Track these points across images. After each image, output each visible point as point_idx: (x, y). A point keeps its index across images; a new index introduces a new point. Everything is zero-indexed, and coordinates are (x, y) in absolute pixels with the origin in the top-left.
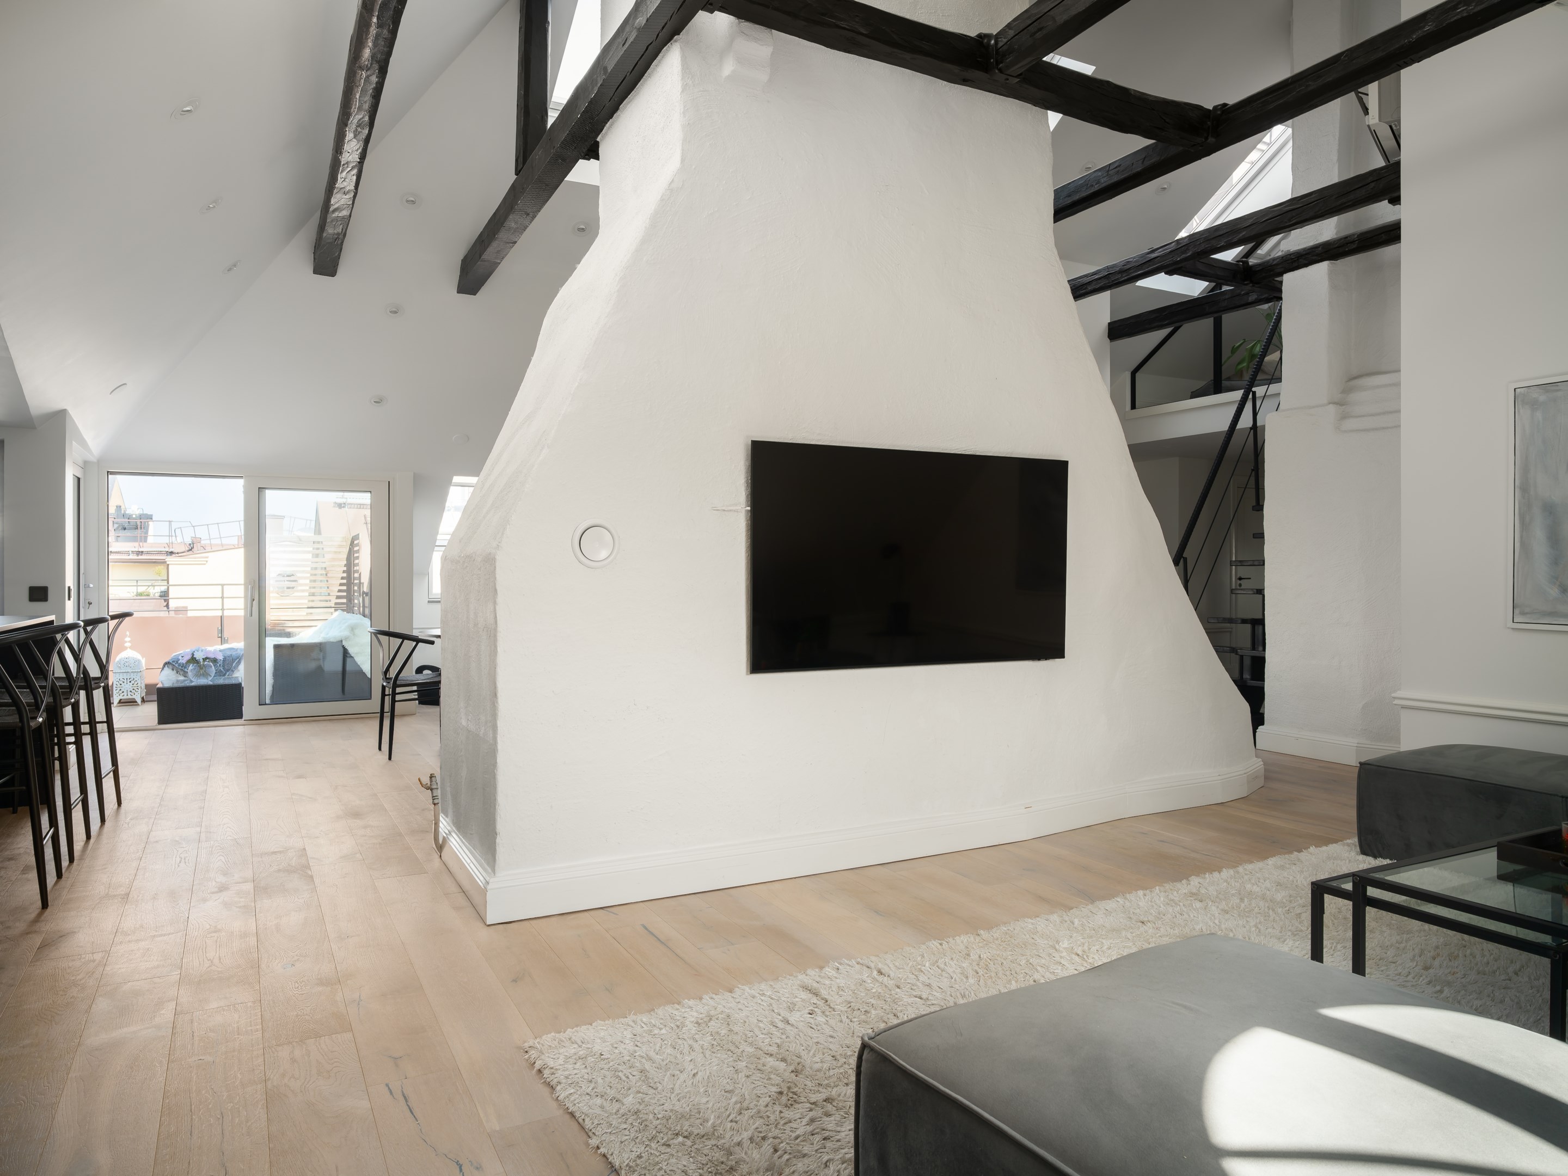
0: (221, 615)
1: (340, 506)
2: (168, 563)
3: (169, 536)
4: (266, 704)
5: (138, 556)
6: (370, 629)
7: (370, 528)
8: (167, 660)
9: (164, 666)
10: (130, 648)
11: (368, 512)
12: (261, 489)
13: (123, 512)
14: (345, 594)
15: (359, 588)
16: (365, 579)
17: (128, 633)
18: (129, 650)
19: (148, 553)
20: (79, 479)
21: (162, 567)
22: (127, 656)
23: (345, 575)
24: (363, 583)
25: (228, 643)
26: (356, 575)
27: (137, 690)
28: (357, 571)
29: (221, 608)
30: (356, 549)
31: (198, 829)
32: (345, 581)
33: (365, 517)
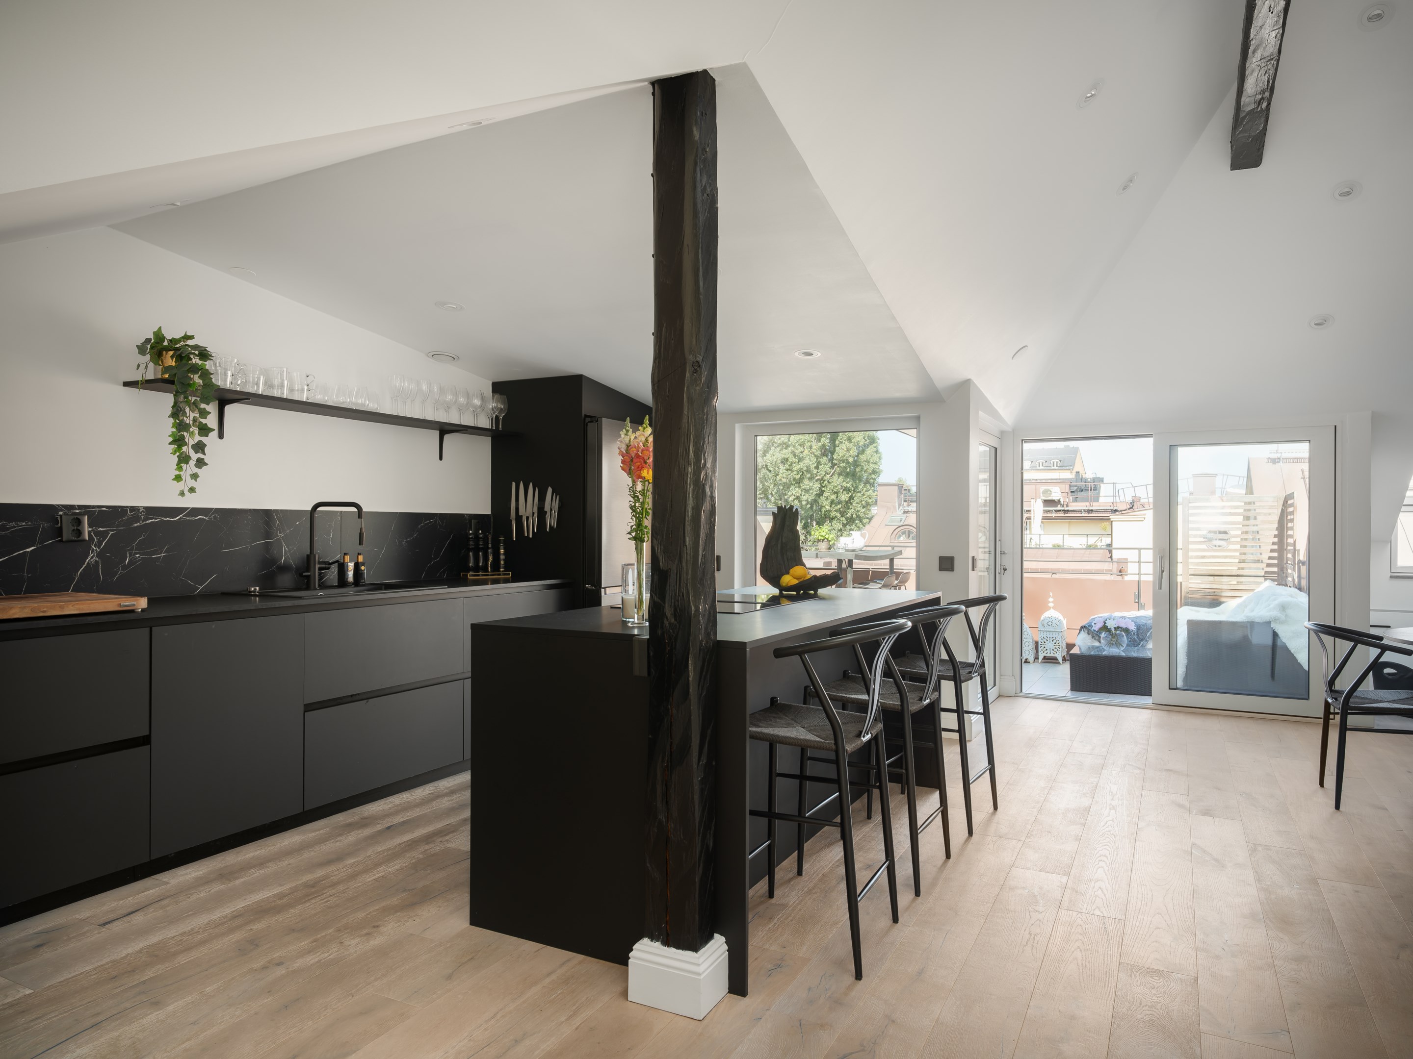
0: (1138, 579)
1: (1274, 461)
2: (1112, 520)
3: (1114, 496)
4: (1177, 689)
5: (1088, 514)
6: (1307, 624)
7: (1308, 483)
8: (1083, 624)
9: (1080, 630)
10: (1053, 608)
11: (1306, 466)
12: (1172, 447)
13: (1081, 477)
14: (1276, 561)
15: (1294, 556)
16: (1302, 545)
17: (1051, 594)
18: (1052, 610)
19: (1097, 511)
20: (996, 449)
21: (1108, 523)
22: (1050, 616)
23: (1276, 540)
24: (1299, 551)
25: (1144, 610)
26: (1290, 541)
27: (1058, 649)
28: (1291, 536)
29: (1138, 573)
30: (1291, 509)
31: (1064, 879)
32: (1276, 547)
33: (1302, 471)
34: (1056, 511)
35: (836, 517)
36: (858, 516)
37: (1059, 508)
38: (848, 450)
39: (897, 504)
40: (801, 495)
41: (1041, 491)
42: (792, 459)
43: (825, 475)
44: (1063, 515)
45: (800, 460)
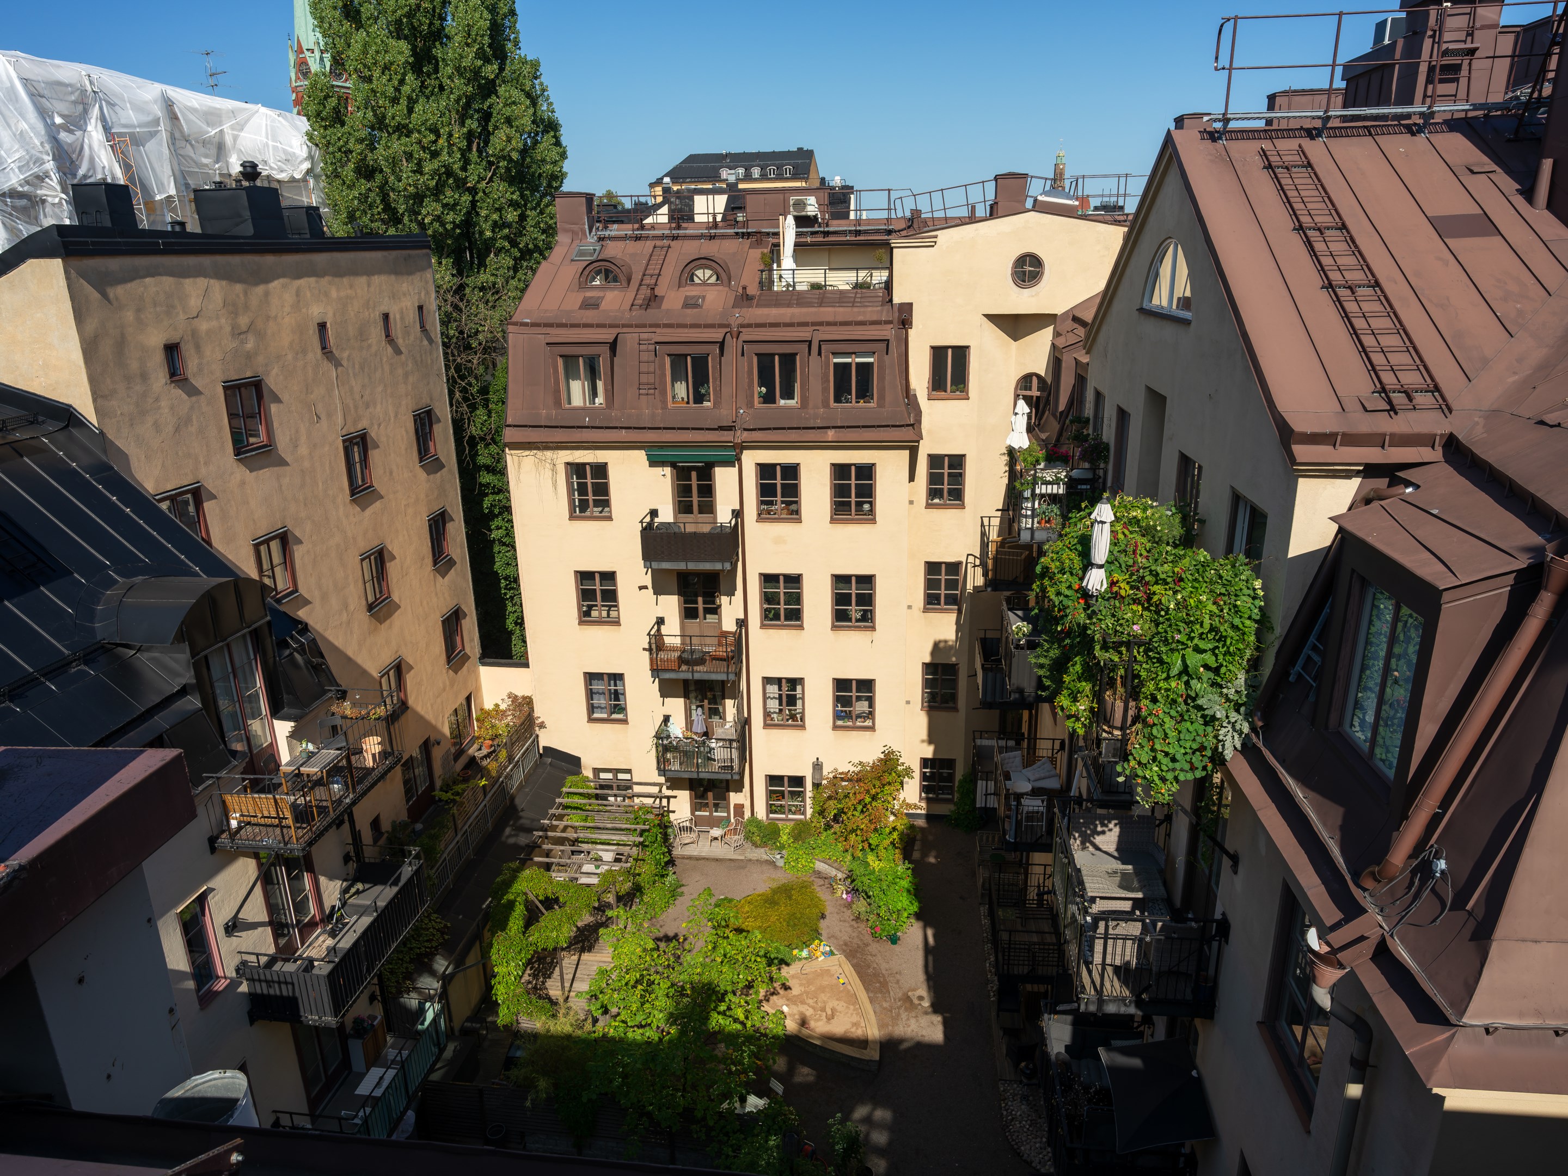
34: (813, 233)
35: (503, 248)
36: (536, 246)
37: (816, 229)
38: (509, 140)
39: (587, 227)
40: (443, 213)
41: (791, 202)
42: (419, 154)
43: (478, 182)
44: (821, 239)
45: (435, 154)
